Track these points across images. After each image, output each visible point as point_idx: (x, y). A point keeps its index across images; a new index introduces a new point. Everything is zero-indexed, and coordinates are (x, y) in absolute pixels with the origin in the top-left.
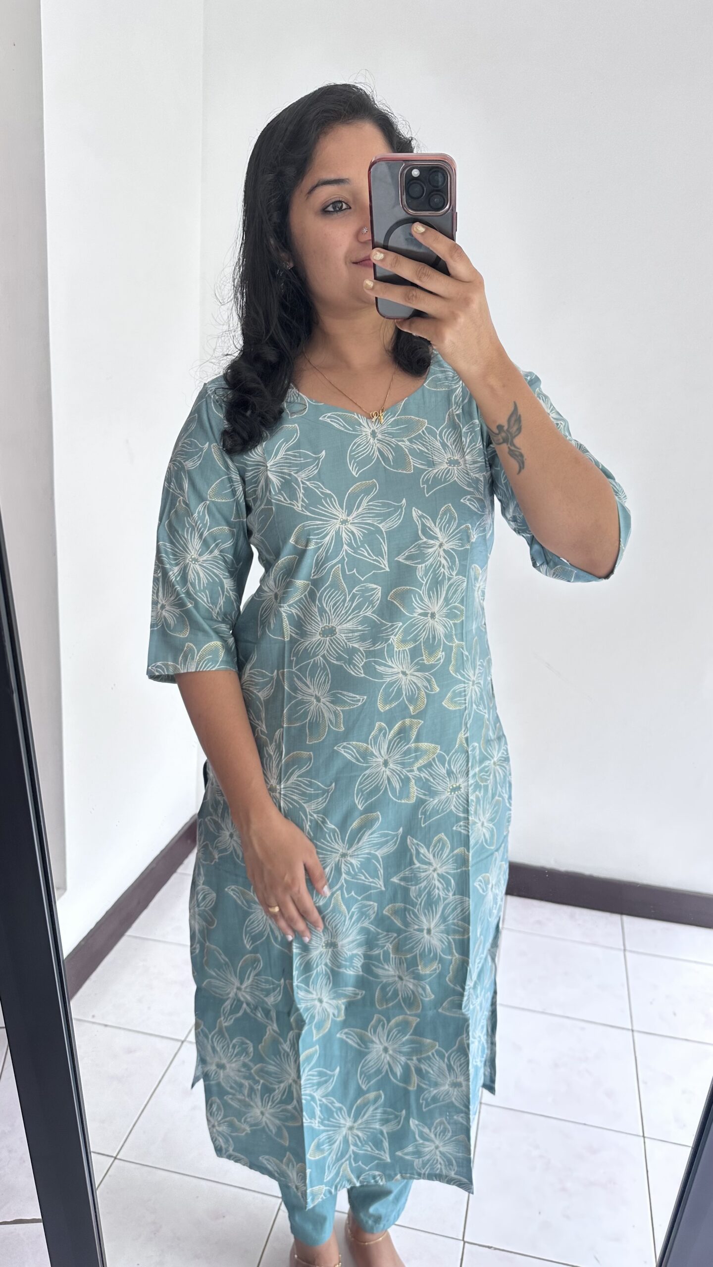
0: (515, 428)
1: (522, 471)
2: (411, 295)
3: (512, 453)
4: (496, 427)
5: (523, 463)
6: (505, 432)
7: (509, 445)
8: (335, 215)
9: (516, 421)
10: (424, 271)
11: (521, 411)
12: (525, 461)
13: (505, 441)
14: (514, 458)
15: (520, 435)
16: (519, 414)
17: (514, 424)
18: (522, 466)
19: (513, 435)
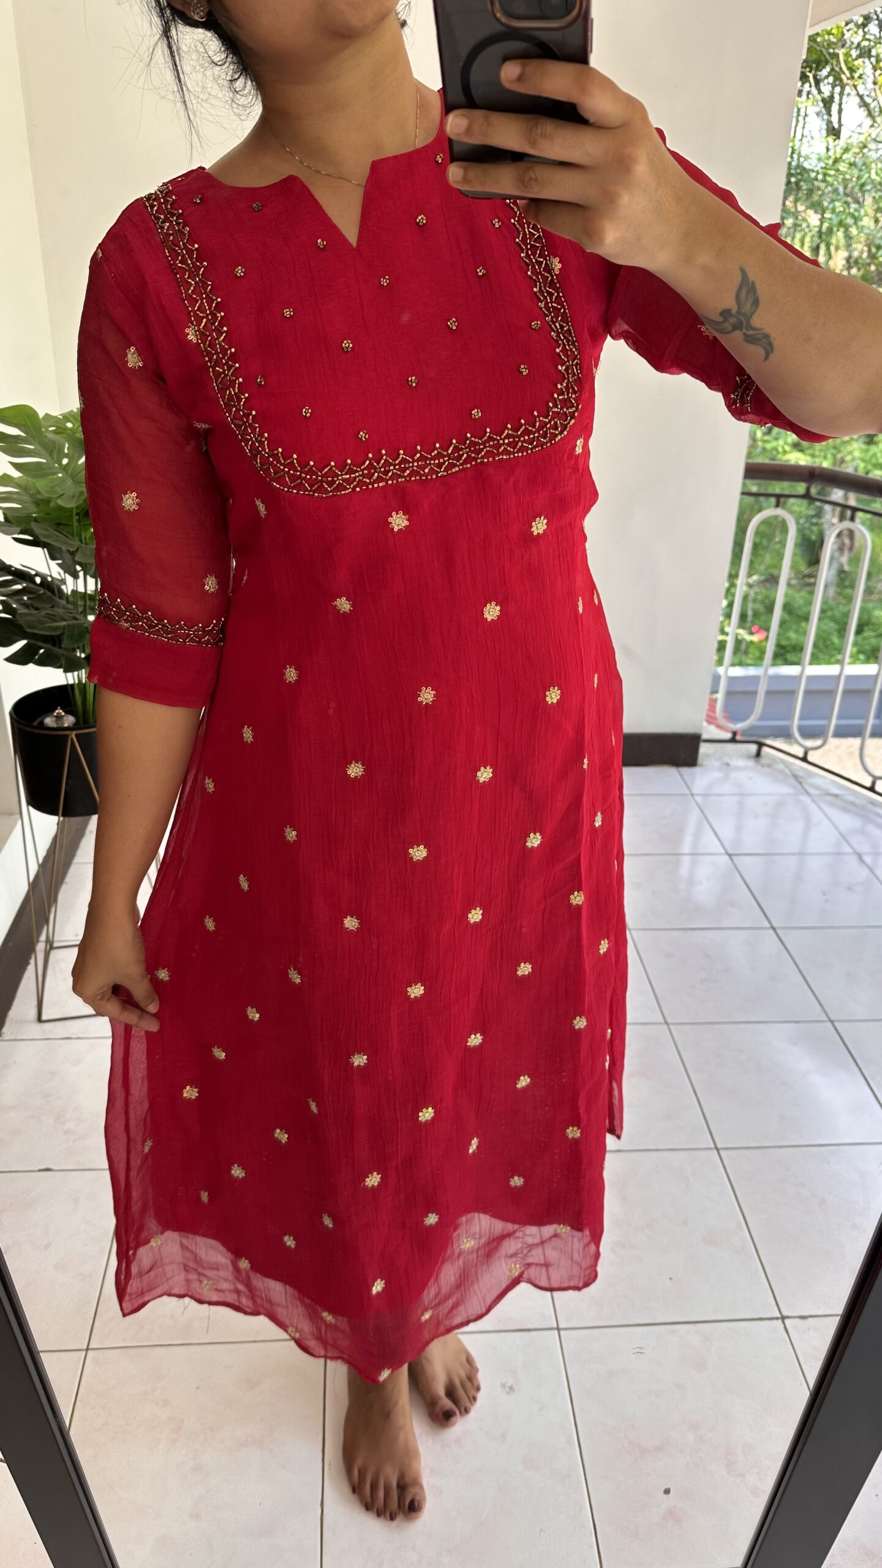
0: (749, 307)
1: (772, 356)
3: (750, 339)
4: (718, 315)
5: (771, 345)
6: (736, 317)
7: (745, 331)
9: (748, 294)
11: (752, 277)
12: (773, 342)
14: (756, 344)
16: (750, 283)
17: (746, 300)
18: (770, 350)
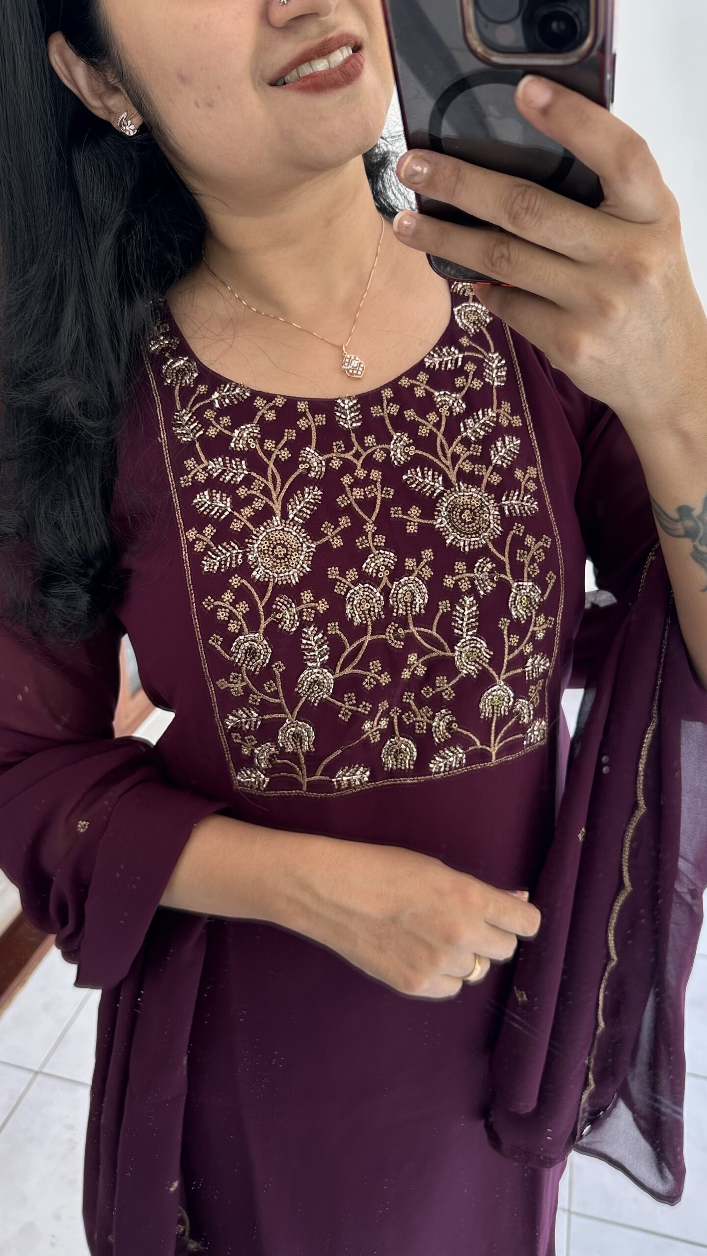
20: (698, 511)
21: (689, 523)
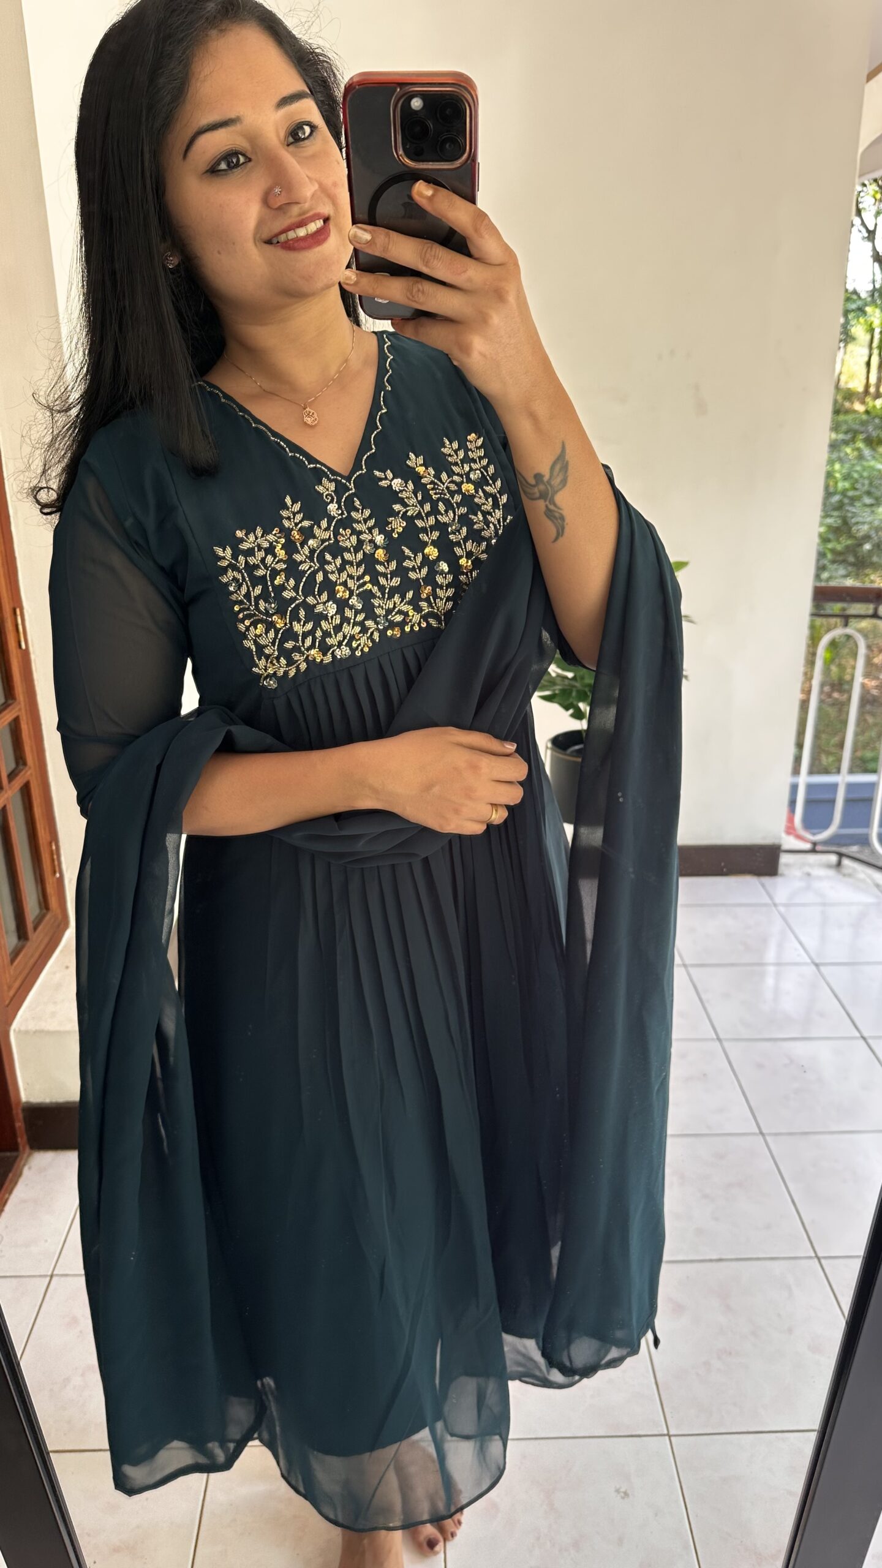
0: (558, 480)
1: (561, 539)
2: (414, 291)
3: (549, 513)
4: (532, 476)
5: (563, 527)
6: (546, 485)
7: (547, 503)
8: (230, 172)
9: (560, 470)
10: (433, 253)
11: (568, 454)
12: (566, 525)
13: (543, 496)
14: (552, 521)
15: (566, 488)
16: (565, 458)
17: (559, 472)
18: (561, 532)
19: (556, 489)
20: (546, 479)
21: (542, 487)
